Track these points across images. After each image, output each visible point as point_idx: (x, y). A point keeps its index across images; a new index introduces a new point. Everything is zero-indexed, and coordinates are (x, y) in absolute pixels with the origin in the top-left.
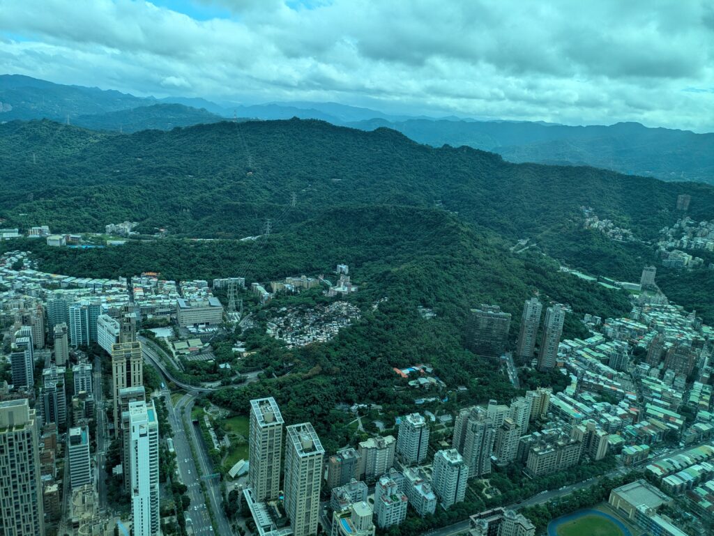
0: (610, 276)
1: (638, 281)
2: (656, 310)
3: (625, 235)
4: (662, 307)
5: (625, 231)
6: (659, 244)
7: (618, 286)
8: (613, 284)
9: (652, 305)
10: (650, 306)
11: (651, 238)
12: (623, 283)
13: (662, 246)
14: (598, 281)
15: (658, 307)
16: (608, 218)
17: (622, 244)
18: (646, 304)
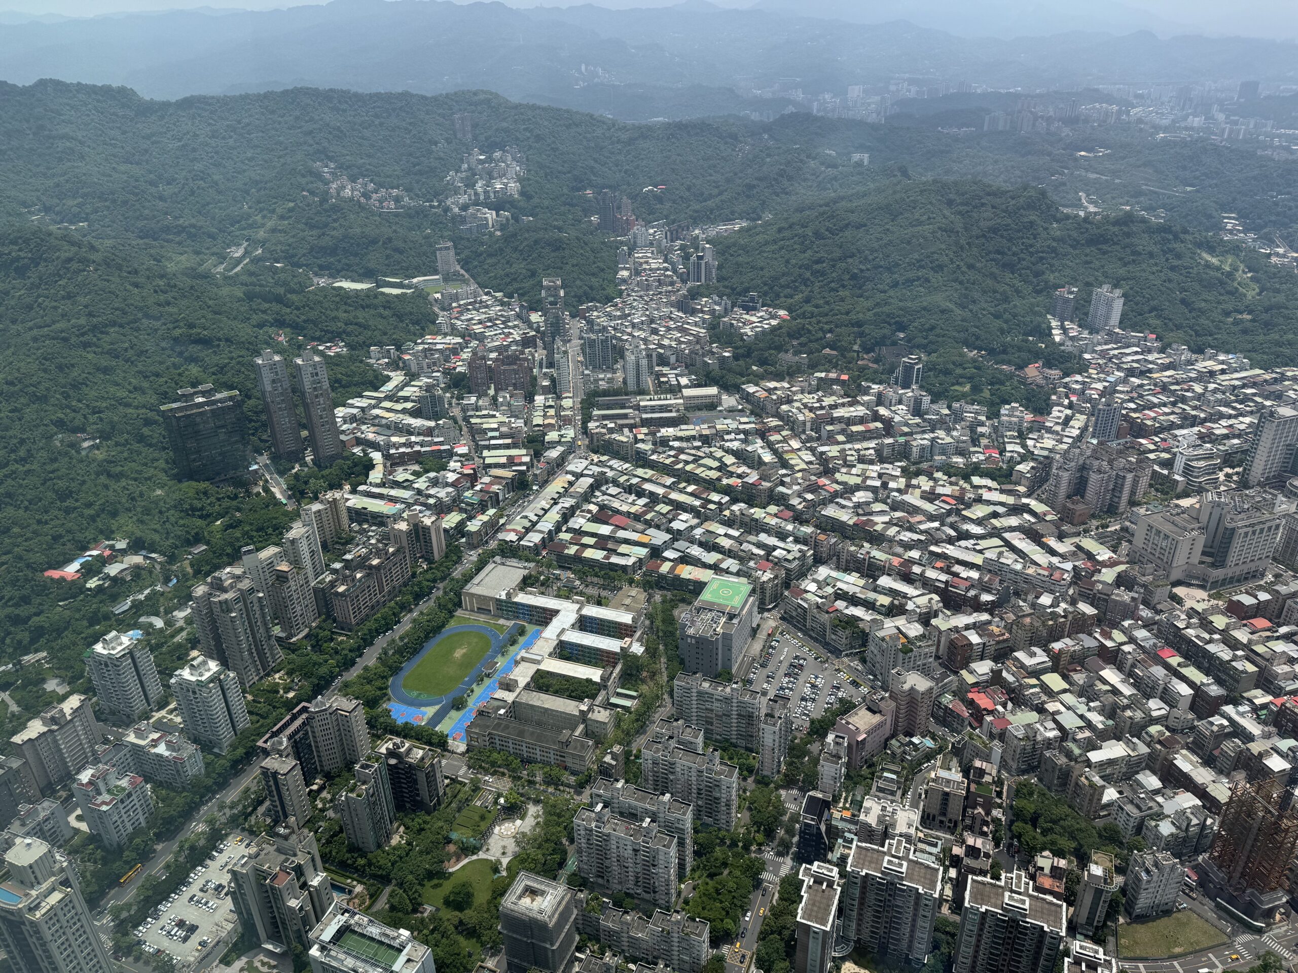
0: (394, 275)
1: (436, 272)
2: (468, 310)
3: (397, 200)
4: (475, 302)
5: (395, 192)
6: (449, 202)
7: (409, 287)
8: (399, 286)
9: (462, 302)
10: (460, 306)
11: (436, 195)
12: (415, 280)
13: (454, 203)
14: (378, 286)
15: (470, 304)
16: (364, 176)
17: (397, 215)
18: (454, 305)
